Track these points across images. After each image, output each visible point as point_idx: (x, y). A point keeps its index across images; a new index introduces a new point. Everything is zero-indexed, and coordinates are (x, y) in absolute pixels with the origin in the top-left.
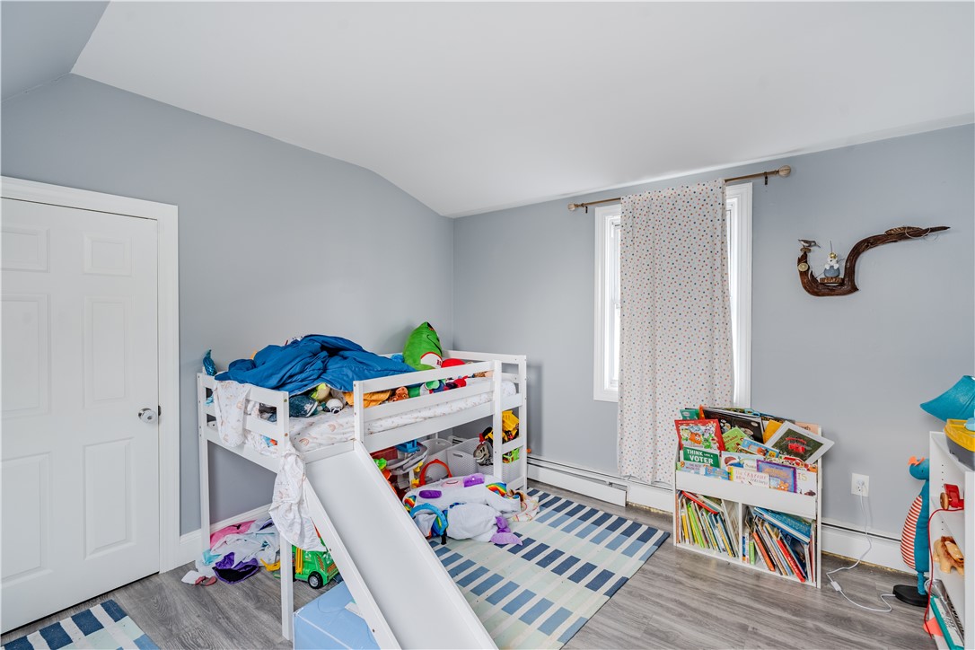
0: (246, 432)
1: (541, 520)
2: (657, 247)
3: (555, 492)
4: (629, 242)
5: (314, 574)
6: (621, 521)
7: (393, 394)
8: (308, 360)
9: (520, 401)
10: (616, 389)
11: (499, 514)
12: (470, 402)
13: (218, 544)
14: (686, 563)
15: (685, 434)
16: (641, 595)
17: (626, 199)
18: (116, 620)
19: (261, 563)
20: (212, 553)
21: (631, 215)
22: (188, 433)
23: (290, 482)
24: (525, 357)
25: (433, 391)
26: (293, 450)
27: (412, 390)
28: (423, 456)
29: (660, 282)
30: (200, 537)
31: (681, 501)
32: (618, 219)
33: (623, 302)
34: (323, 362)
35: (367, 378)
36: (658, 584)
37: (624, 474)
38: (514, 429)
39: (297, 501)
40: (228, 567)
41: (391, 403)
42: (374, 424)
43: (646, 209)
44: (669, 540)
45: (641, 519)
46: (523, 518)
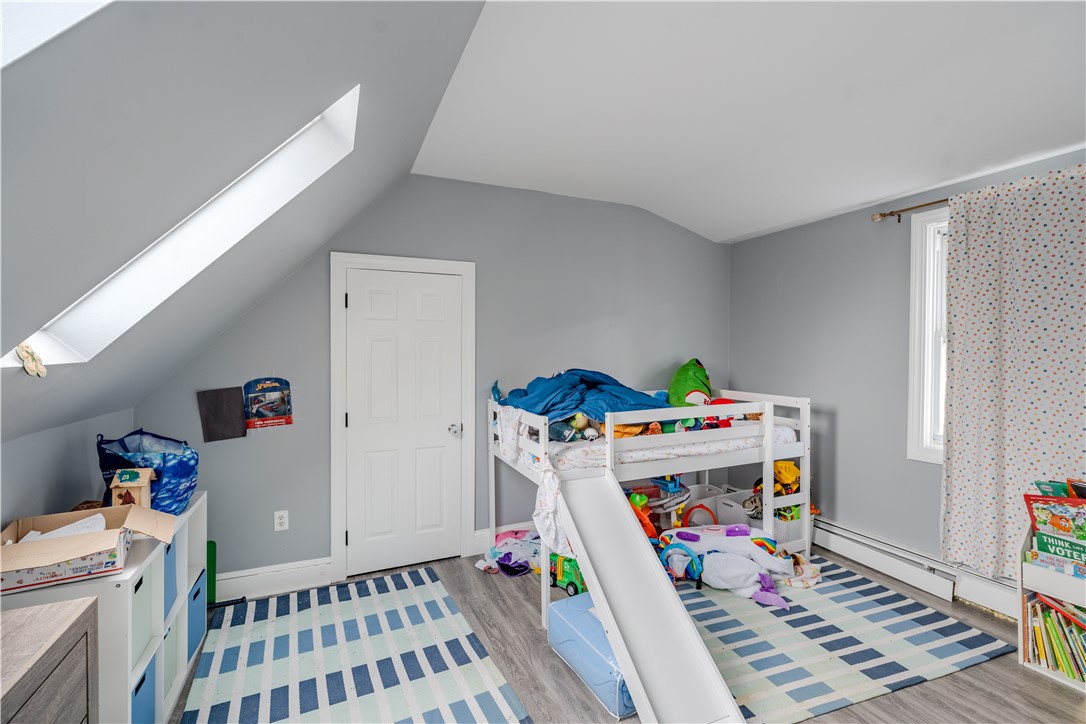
0: (519, 450)
1: (822, 591)
2: (1006, 258)
3: (848, 566)
4: (962, 255)
5: (571, 584)
6: (939, 616)
7: (646, 428)
8: (567, 391)
9: (803, 450)
10: (941, 447)
11: (764, 572)
12: (732, 445)
13: (501, 544)
14: (1027, 686)
15: (1041, 515)
16: (939, 702)
17: (956, 199)
18: (433, 582)
19: (531, 567)
20: (497, 550)
21: (963, 219)
22: (481, 448)
23: (548, 495)
24: (808, 400)
25: (688, 429)
26: (551, 467)
27: (666, 426)
28: (685, 498)
29: (1011, 306)
30: (488, 534)
31: (1033, 607)
32: (944, 226)
33: (951, 334)
34: (581, 394)
35: (620, 410)
36: (973, 698)
37: (951, 559)
38: (794, 483)
39: (552, 510)
40: (507, 563)
41: (644, 437)
42: (624, 455)
43: (987, 210)
44: (1012, 655)
45: (971, 620)
46: (797, 583)
